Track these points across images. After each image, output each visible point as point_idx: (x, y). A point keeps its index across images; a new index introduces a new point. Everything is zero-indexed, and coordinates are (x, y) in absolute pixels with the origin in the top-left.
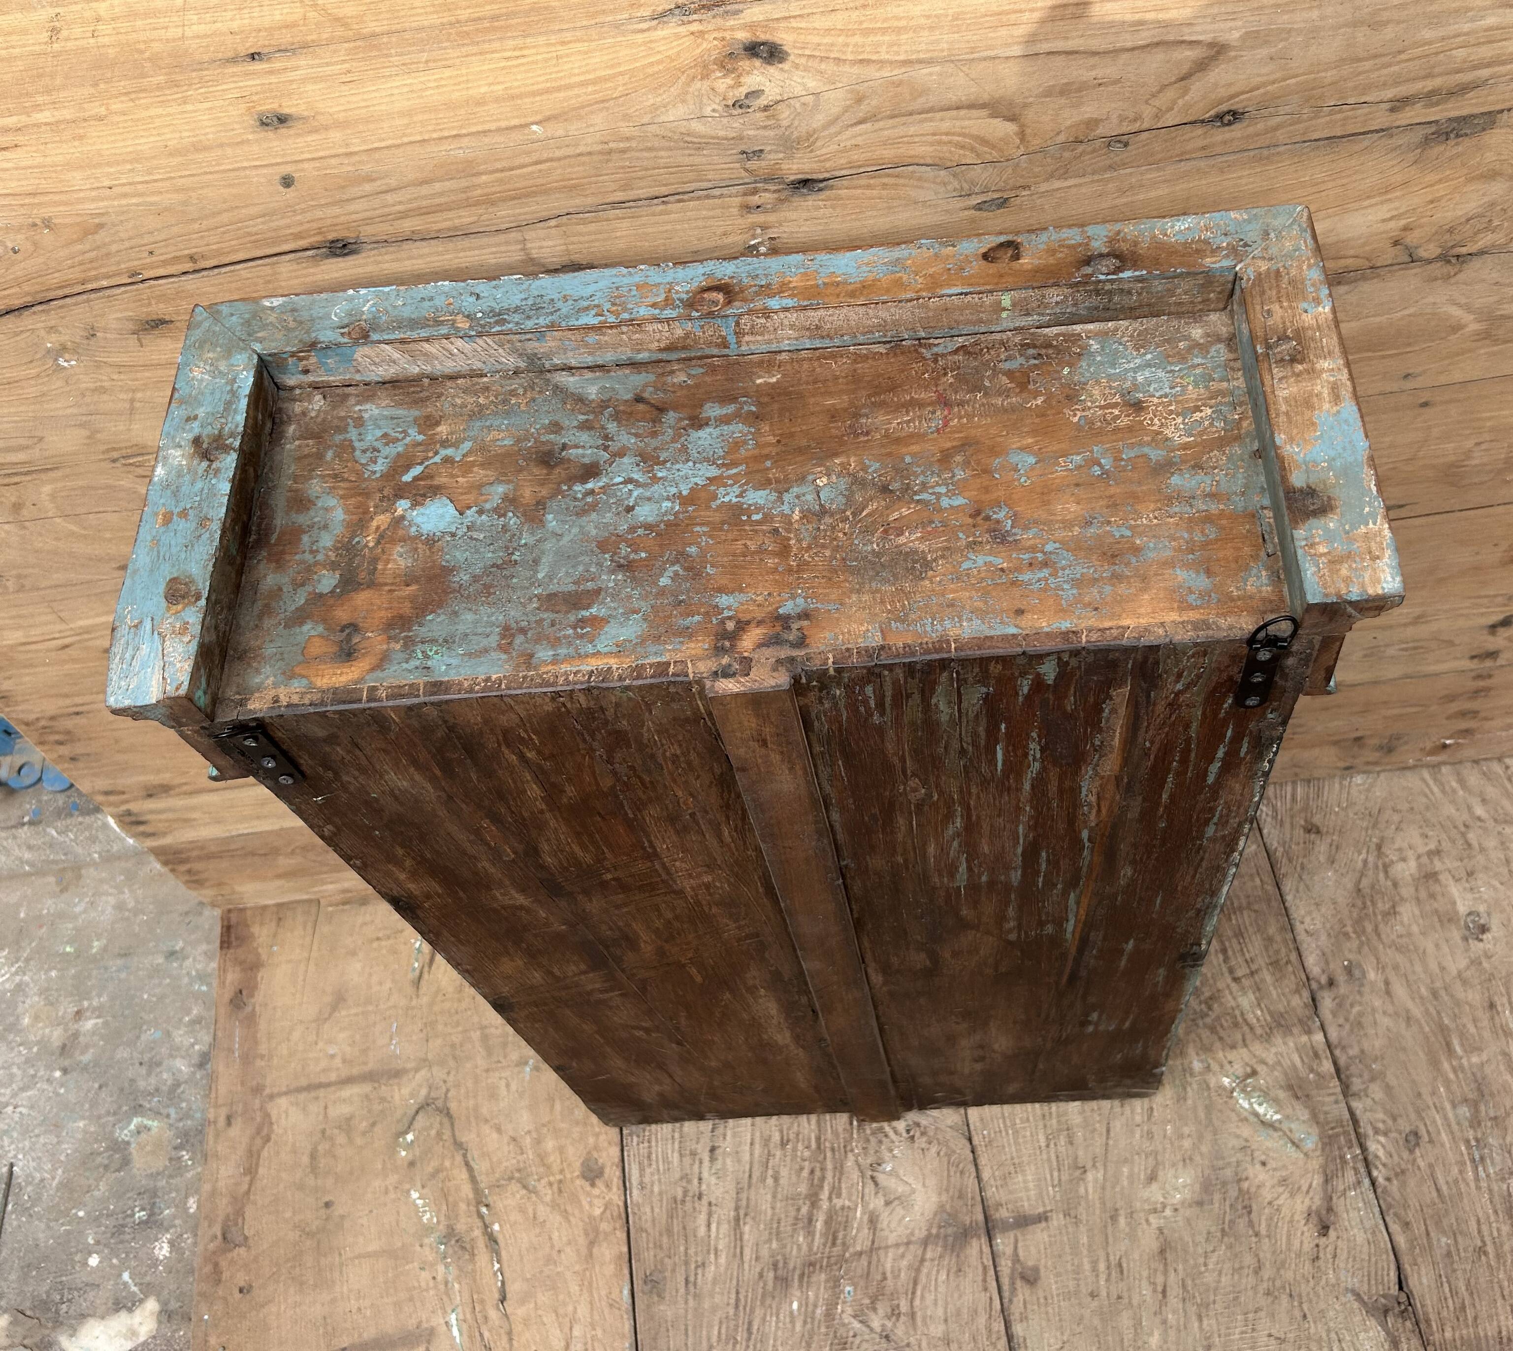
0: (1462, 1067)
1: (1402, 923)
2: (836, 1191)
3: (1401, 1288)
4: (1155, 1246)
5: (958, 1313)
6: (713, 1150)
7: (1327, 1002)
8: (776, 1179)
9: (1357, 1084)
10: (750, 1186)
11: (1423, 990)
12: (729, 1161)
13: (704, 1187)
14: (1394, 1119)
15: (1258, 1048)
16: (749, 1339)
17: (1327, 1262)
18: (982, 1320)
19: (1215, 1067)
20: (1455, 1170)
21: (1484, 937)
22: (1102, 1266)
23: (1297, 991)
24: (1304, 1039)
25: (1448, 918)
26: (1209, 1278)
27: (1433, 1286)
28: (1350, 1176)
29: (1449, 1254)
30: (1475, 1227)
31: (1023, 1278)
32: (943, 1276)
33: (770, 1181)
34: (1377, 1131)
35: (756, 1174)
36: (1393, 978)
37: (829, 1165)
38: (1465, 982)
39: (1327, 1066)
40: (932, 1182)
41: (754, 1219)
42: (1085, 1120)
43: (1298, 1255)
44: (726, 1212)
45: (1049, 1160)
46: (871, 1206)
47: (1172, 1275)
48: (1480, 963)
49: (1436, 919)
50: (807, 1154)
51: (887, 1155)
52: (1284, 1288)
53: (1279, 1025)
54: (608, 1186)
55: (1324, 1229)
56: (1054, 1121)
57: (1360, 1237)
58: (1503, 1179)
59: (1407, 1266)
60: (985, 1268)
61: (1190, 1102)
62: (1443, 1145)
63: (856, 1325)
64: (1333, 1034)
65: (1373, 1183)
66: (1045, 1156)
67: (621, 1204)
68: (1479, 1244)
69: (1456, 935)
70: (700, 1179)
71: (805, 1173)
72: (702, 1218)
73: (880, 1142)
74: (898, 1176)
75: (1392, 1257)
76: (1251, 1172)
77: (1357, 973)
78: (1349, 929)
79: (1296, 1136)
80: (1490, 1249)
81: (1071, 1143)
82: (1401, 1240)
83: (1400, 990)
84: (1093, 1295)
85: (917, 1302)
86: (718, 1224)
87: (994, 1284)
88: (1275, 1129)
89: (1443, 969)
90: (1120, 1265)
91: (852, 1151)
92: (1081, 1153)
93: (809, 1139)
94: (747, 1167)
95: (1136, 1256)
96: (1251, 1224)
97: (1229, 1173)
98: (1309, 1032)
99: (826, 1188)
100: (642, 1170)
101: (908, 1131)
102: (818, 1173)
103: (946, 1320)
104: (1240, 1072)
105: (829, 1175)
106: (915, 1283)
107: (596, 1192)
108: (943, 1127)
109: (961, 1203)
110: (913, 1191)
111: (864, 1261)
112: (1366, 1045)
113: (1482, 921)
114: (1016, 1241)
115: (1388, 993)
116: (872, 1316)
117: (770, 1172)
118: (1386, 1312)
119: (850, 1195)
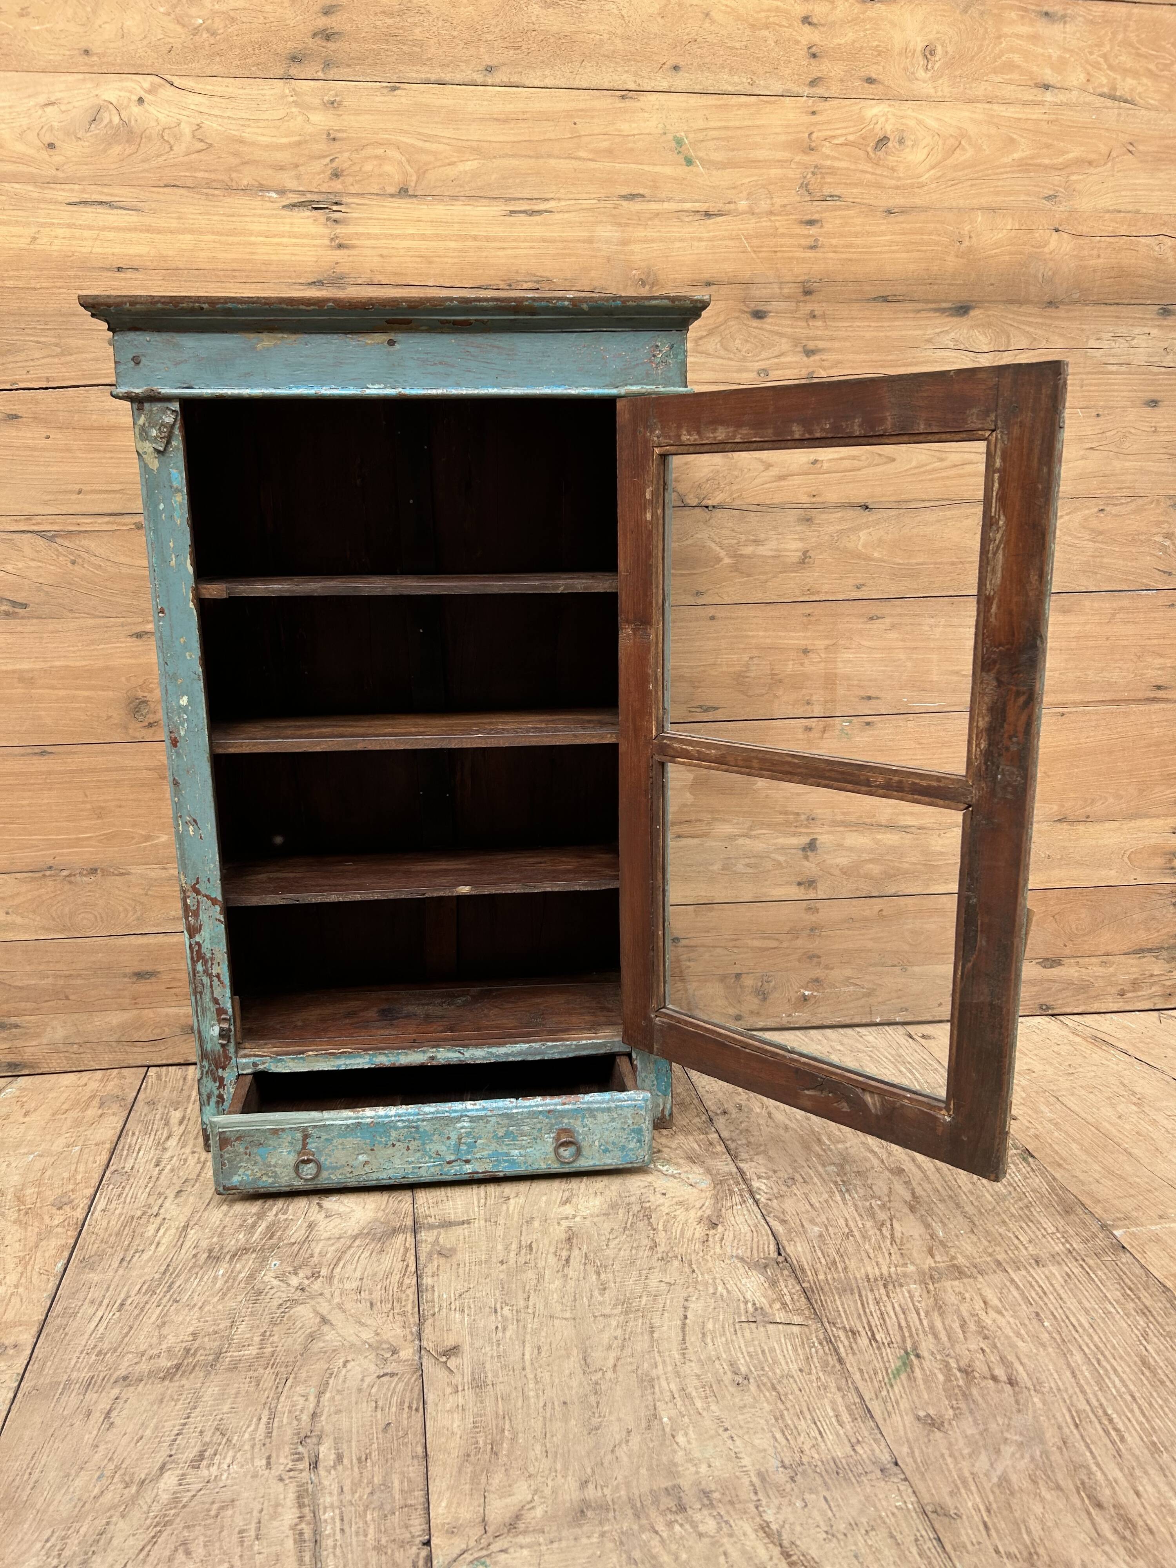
0: (831, 1150)
3: (780, 1254)
4: (564, 1236)
5: (375, 1275)
6: (179, 1192)
7: (721, 1121)
9: (744, 1156)
10: (204, 1211)
12: (191, 1198)
13: (162, 1210)
14: (775, 1172)
15: (664, 1141)
16: (168, 1292)
17: (715, 1242)
18: (395, 1278)
20: (826, 1196)
22: (514, 1246)
23: (698, 1116)
24: (702, 1137)
26: (610, 1252)
27: (807, 1251)
28: (737, 1199)
29: (821, 1236)
30: (844, 1223)
31: (440, 1253)
32: (367, 1254)
33: (224, 1207)
34: (759, 1177)
35: (214, 1204)
36: (774, 1112)
39: (720, 1148)
40: (371, 1206)
41: (201, 1226)
43: (690, 1240)
44: (176, 1224)
46: (312, 1219)
47: (575, 1252)
52: (676, 1257)
53: (682, 1130)
54: (73, 1208)
55: (714, 1225)
57: (745, 1229)
58: (866, 1200)
59: (785, 1243)
60: (407, 1250)
62: (815, 1184)
63: (276, 1282)
64: (725, 1134)
65: (756, 1202)
67: (81, 1219)
68: (847, 1231)
70: (161, 1206)
72: (153, 1226)
74: (341, 1203)
75: (771, 1237)
76: (652, 1198)
77: (746, 1109)
79: (692, 1181)
80: (856, 1233)
82: (779, 1228)
83: (780, 1117)
84: (502, 1262)
85: (338, 1270)
86: (167, 1229)
87: (413, 1258)
88: (675, 1178)
90: (530, 1246)
92: (507, 1190)
94: (207, 1200)
95: (546, 1242)
96: (650, 1224)
97: (633, 1199)
98: (706, 1133)
99: (275, 1209)
100: (109, 1203)
103: (361, 1279)
106: (339, 1259)
107: (59, 1212)
109: (394, 1216)
110: (353, 1211)
111: (296, 1248)
112: (752, 1139)
114: (439, 1234)
116: (293, 1277)
118: (766, 1267)
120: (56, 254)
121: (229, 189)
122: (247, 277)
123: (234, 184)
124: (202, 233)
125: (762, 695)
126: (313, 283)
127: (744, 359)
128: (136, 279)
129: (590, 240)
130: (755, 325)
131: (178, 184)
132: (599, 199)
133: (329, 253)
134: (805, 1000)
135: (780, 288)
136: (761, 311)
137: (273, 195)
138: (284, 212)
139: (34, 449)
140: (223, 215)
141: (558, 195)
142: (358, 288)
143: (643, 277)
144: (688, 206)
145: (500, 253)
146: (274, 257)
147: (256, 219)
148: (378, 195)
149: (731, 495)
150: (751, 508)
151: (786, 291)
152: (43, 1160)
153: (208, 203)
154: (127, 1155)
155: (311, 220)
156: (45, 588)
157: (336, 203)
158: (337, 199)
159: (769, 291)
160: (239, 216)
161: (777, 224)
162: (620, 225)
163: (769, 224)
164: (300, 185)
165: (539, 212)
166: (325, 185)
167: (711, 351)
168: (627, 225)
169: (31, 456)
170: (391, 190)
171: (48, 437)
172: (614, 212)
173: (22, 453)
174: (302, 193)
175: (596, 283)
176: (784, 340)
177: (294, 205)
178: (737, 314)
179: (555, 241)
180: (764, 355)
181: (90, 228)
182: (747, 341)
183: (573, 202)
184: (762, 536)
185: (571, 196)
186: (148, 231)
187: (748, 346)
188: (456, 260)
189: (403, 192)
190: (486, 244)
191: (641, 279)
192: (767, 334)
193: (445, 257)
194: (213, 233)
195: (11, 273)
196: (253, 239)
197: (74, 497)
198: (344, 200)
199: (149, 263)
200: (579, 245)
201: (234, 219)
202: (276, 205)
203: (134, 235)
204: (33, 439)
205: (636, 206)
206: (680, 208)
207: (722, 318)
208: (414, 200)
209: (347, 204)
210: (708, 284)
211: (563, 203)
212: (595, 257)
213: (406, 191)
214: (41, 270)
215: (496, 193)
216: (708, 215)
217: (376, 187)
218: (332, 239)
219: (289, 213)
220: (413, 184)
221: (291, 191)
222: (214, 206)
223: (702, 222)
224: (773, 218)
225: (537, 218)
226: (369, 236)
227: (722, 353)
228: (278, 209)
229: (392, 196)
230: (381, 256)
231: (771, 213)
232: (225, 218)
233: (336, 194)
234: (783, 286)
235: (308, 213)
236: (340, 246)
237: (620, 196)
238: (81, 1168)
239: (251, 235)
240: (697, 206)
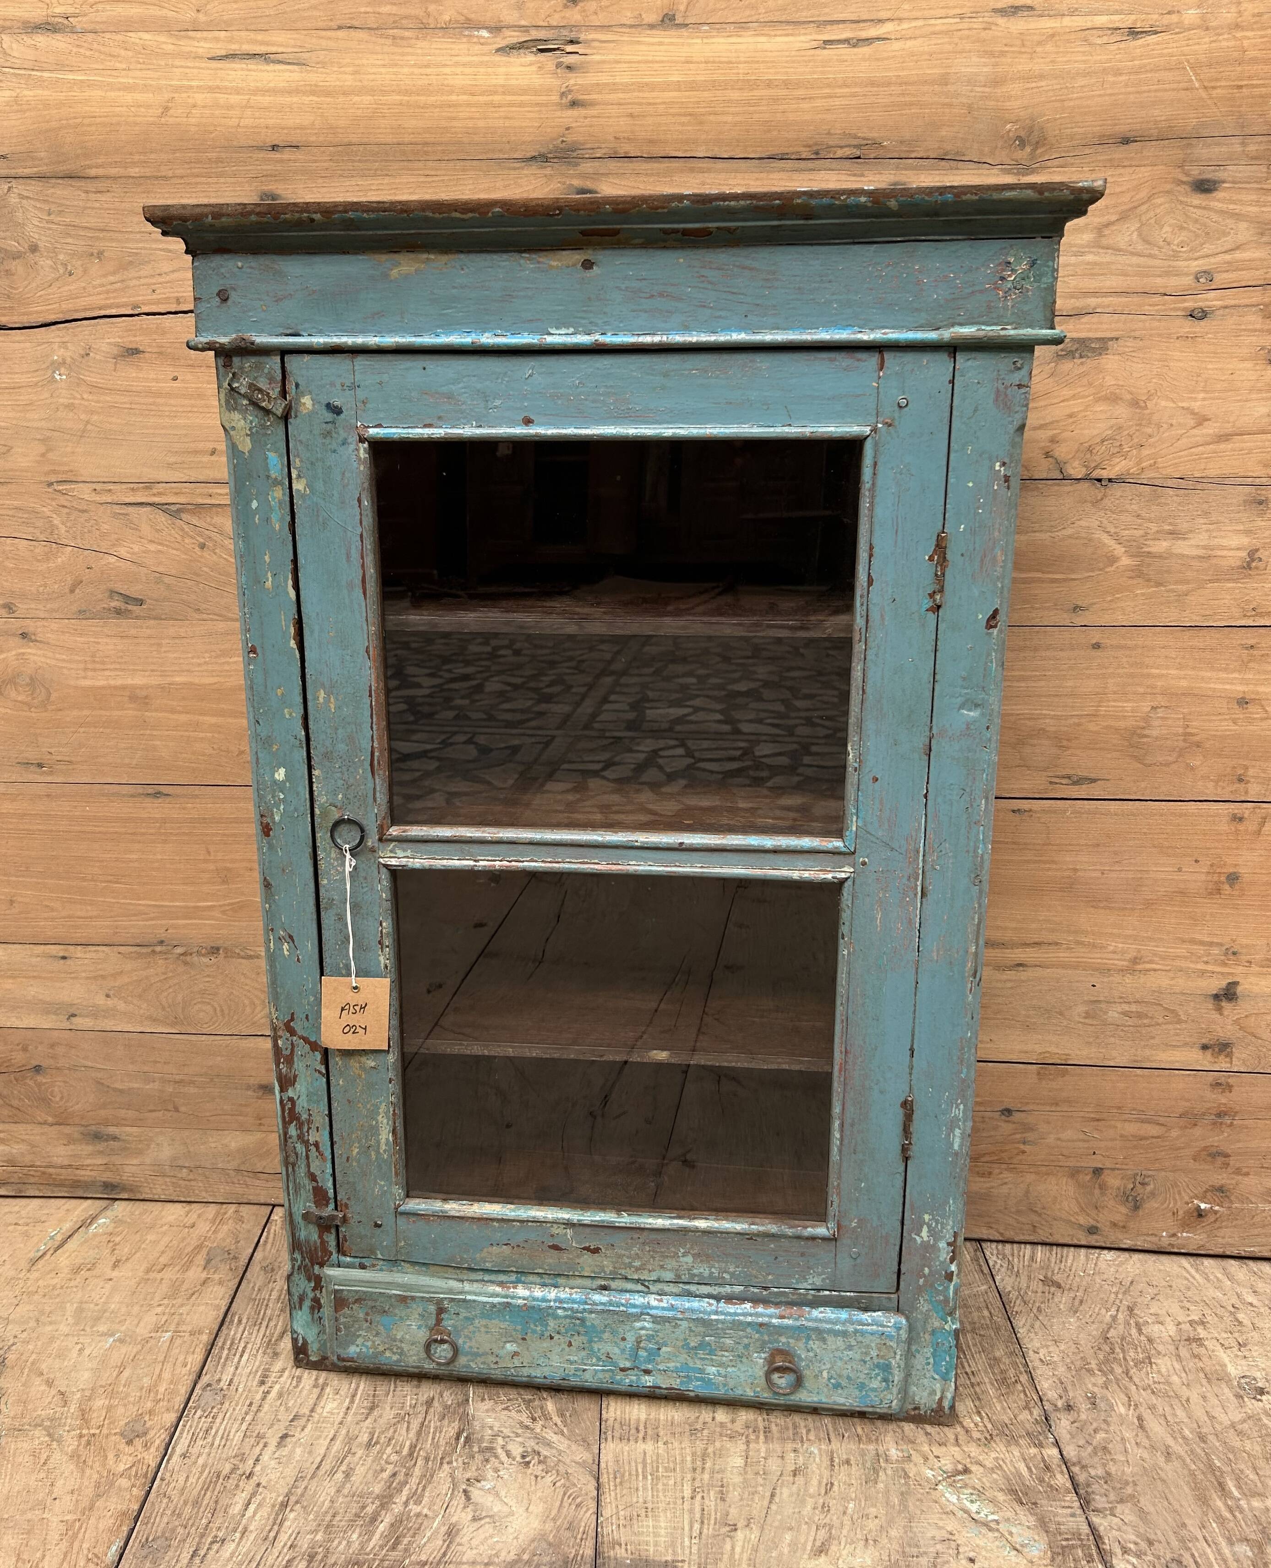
1: (1159, 1372)
2: (416, 1497)
6: (284, 1437)
7: (1063, 1425)
8: (348, 1475)
9: (1100, 1501)
10: (312, 1478)
11: (1187, 1432)
12: (298, 1451)
13: (258, 1468)
14: (1150, 1543)
15: (973, 1450)
19: (917, 1458)
21: (1264, 1398)
23: (1027, 1407)
24: (1033, 1450)
25: (1219, 1377)
33: (339, 1476)
34: (1124, 1549)
35: (326, 1466)
36: (1147, 1415)
37: (417, 1472)
38: (1240, 1433)
39: (1062, 1480)
40: (538, 1508)
41: (304, 1508)
42: (745, 1480)
44: (273, 1497)
45: (691, 1511)
46: (454, 1520)
48: (1260, 1420)
49: (1202, 1375)
50: (394, 1458)
51: (490, 1474)
53: (1002, 1434)
54: (146, 1446)
56: (706, 1476)
61: (881, 1486)
64: (1070, 1451)
66: (687, 1506)
67: (153, 1465)
69: (1228, 1393)
70: (257, 1460)
71: (385, 1475)
72: (241, 1498)
73: (487, 1461)
74: (497, 1495)
77: (1102, 1405)
78: (1093, 1366)
79: (1017, 1539)
81: (723, 1499)
83: (1155, 1427)
86: (260, 1505)
88: (990, 1529)
89: (1212, 1418)
91: (449, 1463)
92: (733, 1511)
93: (402, 1446)
94: (319, 1459)
97: (924, 1561)
98: (1040, 1445)
99: (405, 1492)
100: (193, 1440)
101: (523, 1457)
102: (400, 1477)
104: (949, 1467)
105: (414, 1481)
107: (128, 1449)
108: (568, 1461)
109: (568, 1534)
110: (512, 1514)
112: (1113, 1469)
113: (1260, 1385)
115: (1141, 1427)
117: (343, 1468)
119: (432, 1503)
120: (193, 129)
121: (424, 28)
122: (443, 152)
123: (431, 20)
124: (384, 93)
125: (1168, 765)
126: (533, 158)
127: (1175, 256)
128: (295, 161)
129: (944, 80)
130: (1196, 202)
131: (355, 23)
132: (961, 16)
133: (559, 114)
134: (1200, 1216)
135: (1243, 144)
136: (1208, 181)
137: (485, 33)
138: (498, 58)
139: (158, 394)
140: (415, 65)
141: (900, 14)
142: (596, 163)
143: (1022, 134)
144: (1101, 20)
145: (805, 105)
146: (481, 124)
147: (459, 70)
148: (631, 26)
149: (1138, 464)
150: (1170, 483)
151: (1252, 148)
152: (124, 1349)
153: (396, 50)
154: (227, 1359)
155: (534, 68)
156: (167, 580)
157: (572, 42)
158: (573, 35)
159: (1224, 149)
160: (437, 66)
161: (1246, 43)
162: (991, 54)
163: (1232, 43)
164: (521, 17)
165: (868, 41)
166: (557, 16)
167: (1122, 245)
168: (1003, 54)
169: (154, 404)
170: (652, 18)
171: (175, 379)
172: (983, 34)
173: (142, 400)
174: (525, 29)
175: (948, 147)
176: (1243, 225)
177: (512, 48)
178: (1168, 187)
179: (889, 84)
180: (1208, 249)
181: (238, 91)
182: (1182, 228)
183: (920, 23)
184: (1184, 526)
185: (919, 14)
186: (313, 93)
187: (1183, 236)
188: (738, 119)
189: (668, 21)
190: (784, 92)
191: (1019, 138)
192: (1215, 217)
193: (723, 113)
194: (399, 93)
195: (137, 158)
196: (454, 98)
197: (206, 459)
198: (582, 37)
199: (313, 139)
200: (926, 88)
201: (428, 71)
202: (486, 48)
203: (295, 99)
204: (157, 380)
205: (1017, 25)
206: (1089, 25)
207: (1143, 194)
208: (684, 32)
209: (586, 42)
210: (1126, 141)
211: (905, 25)
212: (950, 105)
213: (672, 18)
214: (174, 151)
215: (803, 16)
216: (1134, 33)
217: (629, 14)
218: (563, 94)
219: (505, 59)
220: (682, 8)
221: (508, 27)
222: (403, 54)
223: (1122, 45)
224: (1239, 34)
225: (864, 50)
226: (614, 88)
227: (1140, 247)
228: (489, 53)
229: (652, 26)
230: (631, 115)
231: (1238, 26)
232: (417, 71)
233: (571, 27)
234: (1249, 140)
235: (531, 58)
236: (574, 104)
237: (995, 11)
238: (166, 1375)
239: (451, 92)
240: (1117, 20)
